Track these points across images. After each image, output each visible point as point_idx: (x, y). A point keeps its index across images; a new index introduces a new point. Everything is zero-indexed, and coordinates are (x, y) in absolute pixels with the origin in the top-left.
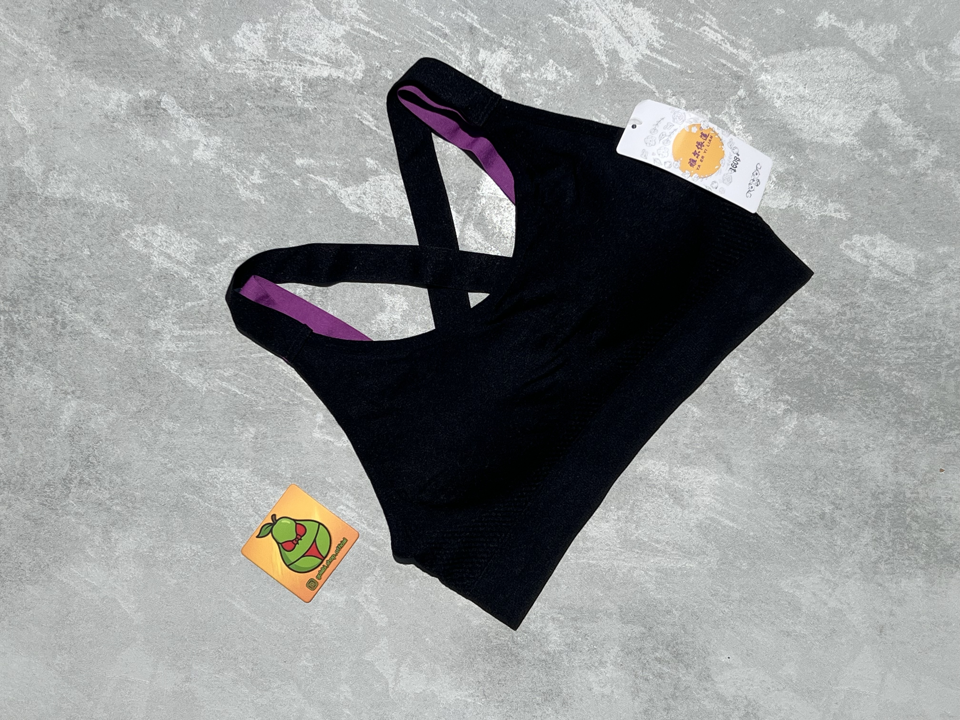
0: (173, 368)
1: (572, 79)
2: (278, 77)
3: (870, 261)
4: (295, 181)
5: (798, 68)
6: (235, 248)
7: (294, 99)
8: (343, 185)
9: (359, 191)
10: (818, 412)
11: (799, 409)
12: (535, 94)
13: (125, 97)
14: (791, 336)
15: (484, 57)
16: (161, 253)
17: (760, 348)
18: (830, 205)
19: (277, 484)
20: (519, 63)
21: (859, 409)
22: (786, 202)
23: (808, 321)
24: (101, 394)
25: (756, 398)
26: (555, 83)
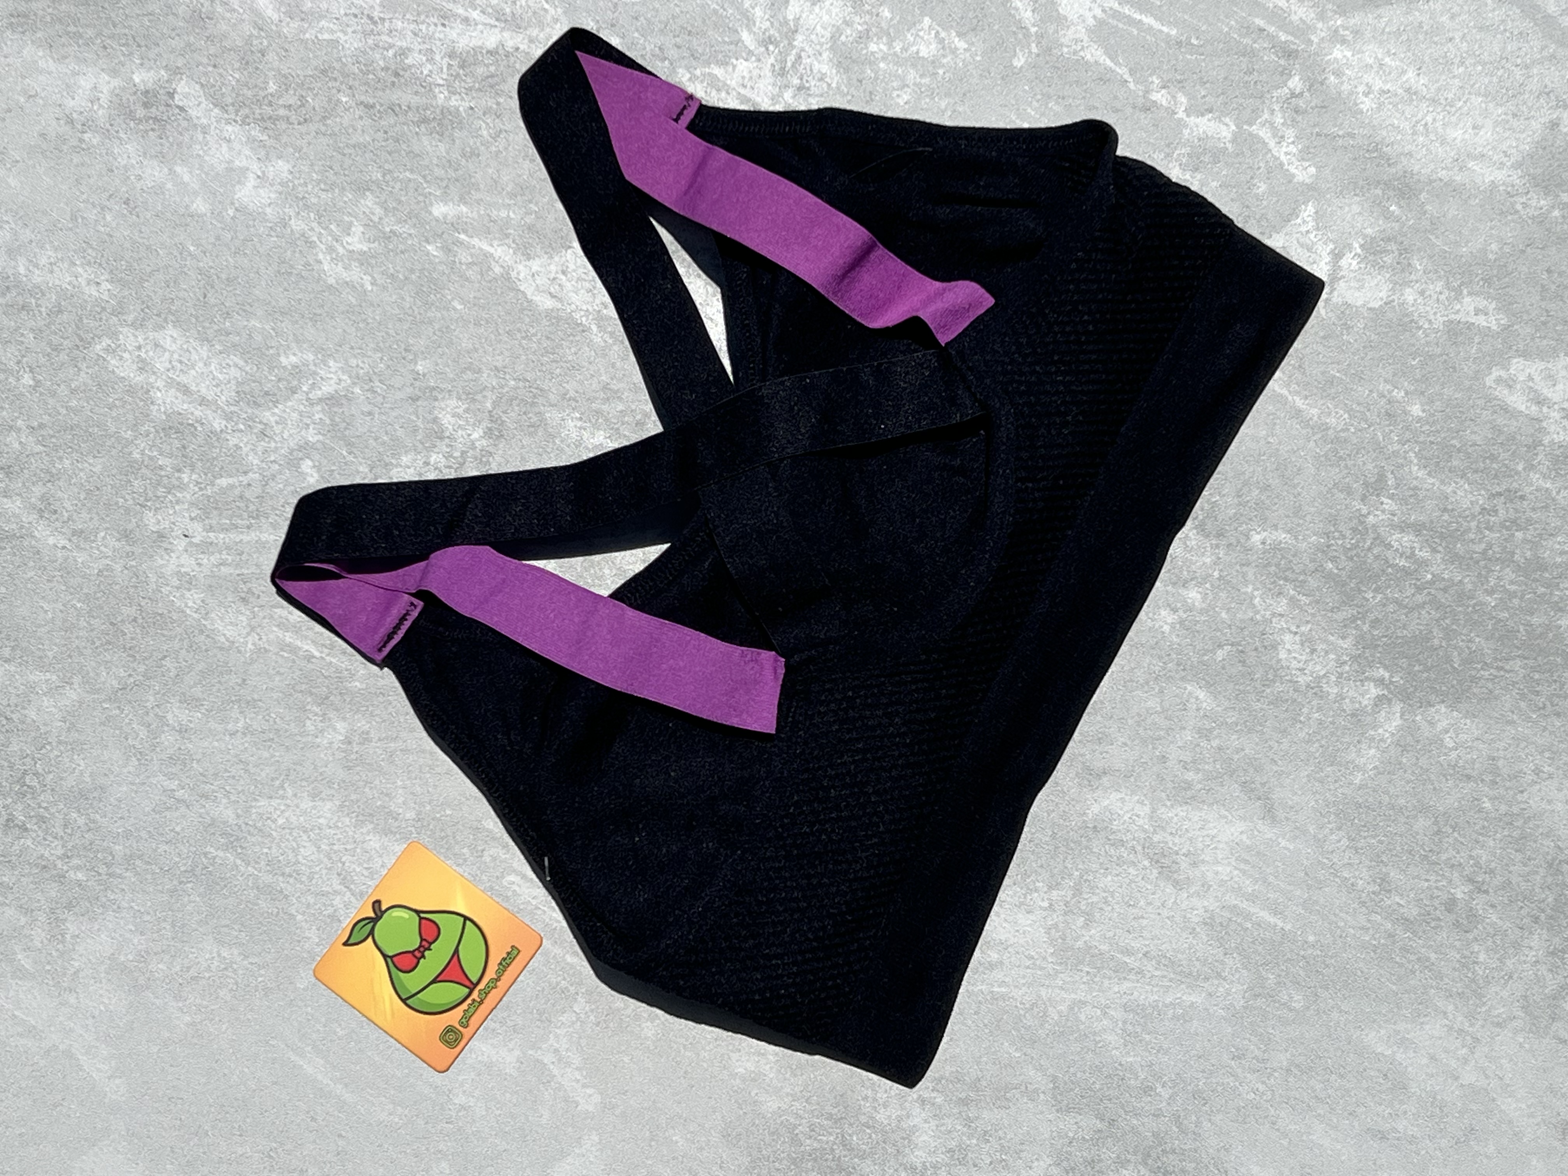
0: (190, 604)
1: (968, 55)
2: (401, 48)
3: (1545, 409)
4: (429, 248)
5: (1404, 37)
6: (315, 373)
7: (431, 90)
8: (523, 255)
9: (553, 268)
10: (1443, 702)
11: (1405, 696)
12: (895, 84)
13: (107, 84)
14: (1389, 554)
15: (798, 10)
16: (171, 383)
17: (1329, 576)
18: (1467, 300)
19: (387, 832)
20: (866, 23)
21: (1523, 696)
22: (1381, 295)
23: (1423, 525)
24: (50, 654)
25: (1322, 673)
26: (935, 62)
